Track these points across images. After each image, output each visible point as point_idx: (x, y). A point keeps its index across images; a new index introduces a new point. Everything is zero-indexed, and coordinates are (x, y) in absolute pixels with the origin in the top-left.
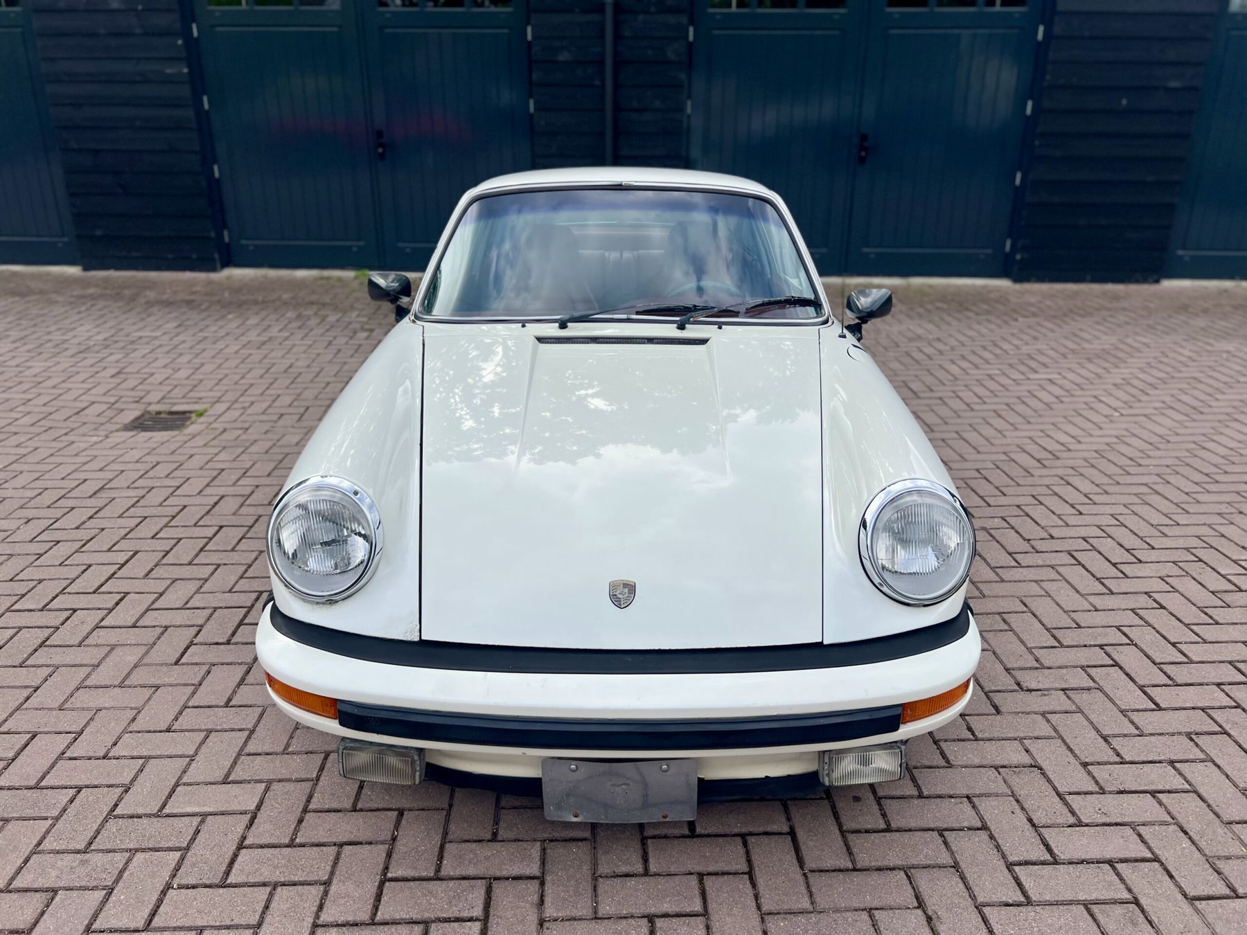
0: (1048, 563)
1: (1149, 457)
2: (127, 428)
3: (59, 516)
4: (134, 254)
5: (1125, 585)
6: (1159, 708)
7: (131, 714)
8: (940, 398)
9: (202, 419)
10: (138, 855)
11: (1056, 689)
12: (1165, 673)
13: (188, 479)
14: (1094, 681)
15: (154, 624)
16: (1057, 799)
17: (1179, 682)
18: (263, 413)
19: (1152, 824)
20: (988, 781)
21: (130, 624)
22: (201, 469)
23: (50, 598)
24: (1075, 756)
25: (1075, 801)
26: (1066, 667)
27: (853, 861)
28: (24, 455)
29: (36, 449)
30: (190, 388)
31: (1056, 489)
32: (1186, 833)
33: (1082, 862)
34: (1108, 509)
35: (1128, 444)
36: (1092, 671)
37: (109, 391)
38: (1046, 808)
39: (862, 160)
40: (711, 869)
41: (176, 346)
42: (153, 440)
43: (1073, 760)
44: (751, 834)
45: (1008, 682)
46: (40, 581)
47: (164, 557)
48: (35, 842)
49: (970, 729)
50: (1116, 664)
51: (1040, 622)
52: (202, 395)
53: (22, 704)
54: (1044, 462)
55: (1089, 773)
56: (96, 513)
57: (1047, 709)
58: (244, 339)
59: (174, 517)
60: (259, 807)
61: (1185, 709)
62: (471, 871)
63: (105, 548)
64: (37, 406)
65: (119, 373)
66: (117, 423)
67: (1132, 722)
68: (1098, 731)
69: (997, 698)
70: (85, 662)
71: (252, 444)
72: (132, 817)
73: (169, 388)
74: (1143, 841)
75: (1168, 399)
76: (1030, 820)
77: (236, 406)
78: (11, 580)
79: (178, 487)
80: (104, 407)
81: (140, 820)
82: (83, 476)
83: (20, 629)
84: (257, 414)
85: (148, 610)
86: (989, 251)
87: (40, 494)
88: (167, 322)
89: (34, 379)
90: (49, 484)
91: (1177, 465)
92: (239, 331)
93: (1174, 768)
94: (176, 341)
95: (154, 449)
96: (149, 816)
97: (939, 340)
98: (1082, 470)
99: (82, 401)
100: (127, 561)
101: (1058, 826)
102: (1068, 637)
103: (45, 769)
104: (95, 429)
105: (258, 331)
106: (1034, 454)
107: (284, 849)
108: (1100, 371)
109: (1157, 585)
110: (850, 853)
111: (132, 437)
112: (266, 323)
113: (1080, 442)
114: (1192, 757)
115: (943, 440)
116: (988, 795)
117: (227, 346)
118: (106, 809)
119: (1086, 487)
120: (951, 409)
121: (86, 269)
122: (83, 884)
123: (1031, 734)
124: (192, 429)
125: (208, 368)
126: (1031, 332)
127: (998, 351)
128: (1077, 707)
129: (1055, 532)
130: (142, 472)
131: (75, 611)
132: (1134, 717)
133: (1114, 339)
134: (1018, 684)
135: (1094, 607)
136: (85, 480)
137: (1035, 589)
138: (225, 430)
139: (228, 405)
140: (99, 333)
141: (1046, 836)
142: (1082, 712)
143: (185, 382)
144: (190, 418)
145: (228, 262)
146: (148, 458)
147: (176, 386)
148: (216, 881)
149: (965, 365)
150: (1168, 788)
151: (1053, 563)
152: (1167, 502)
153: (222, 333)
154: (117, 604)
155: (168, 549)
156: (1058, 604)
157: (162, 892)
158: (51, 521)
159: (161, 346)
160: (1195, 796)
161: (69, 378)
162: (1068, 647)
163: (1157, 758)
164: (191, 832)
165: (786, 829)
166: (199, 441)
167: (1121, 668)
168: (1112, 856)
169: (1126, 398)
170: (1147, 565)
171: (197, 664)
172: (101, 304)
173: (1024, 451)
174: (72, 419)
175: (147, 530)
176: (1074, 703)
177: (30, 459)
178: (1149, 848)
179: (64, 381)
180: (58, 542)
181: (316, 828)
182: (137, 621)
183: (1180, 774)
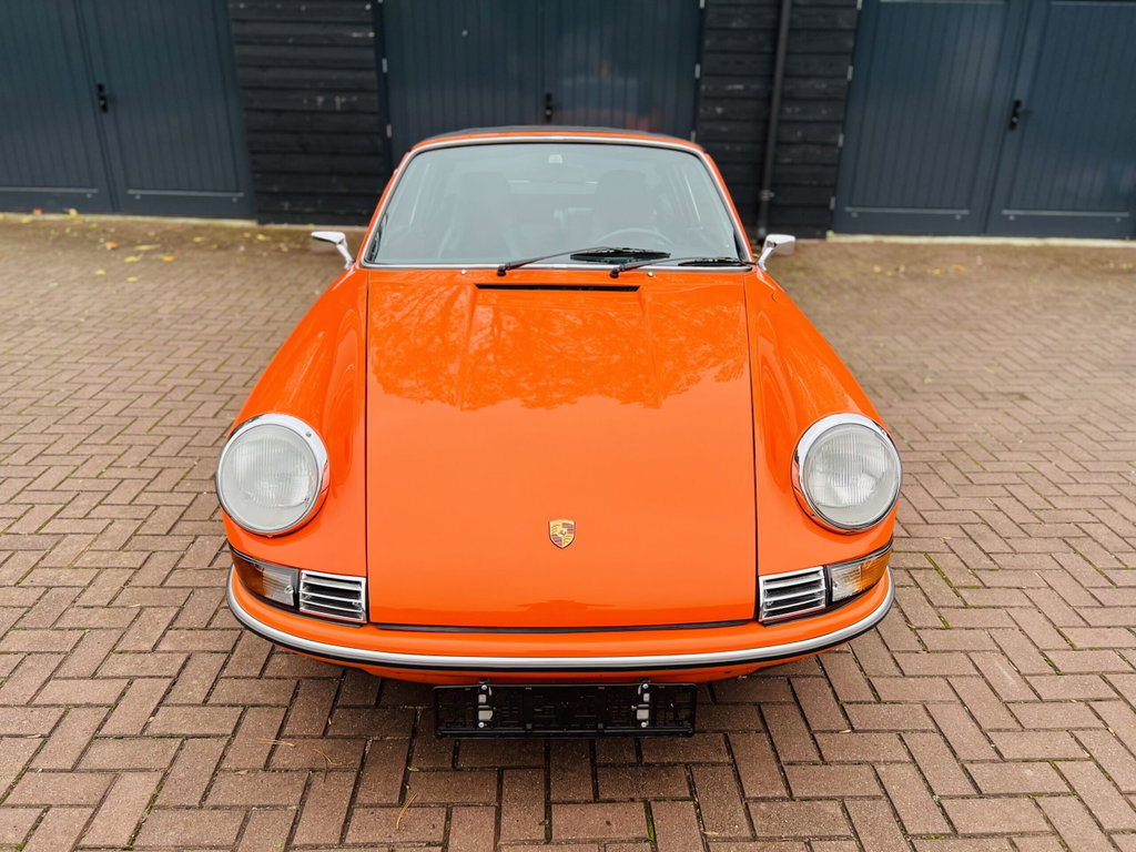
4: (308, 210)
39: (1012, 126)
86: (1126, 214)
121: (262, 222)
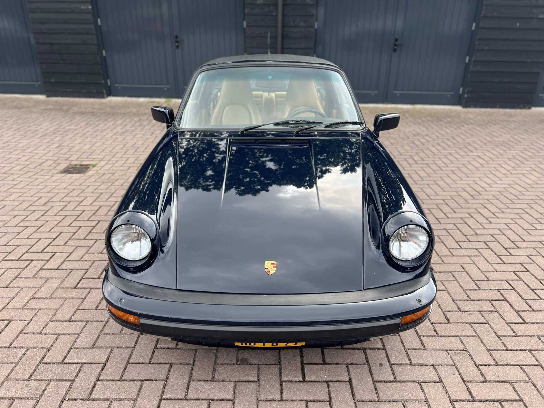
0: (474, 247)
1: (524, 195)
2: (61, 172)
3: (28, 214)
4: (68, 90)
5: (511, 259)
6: (525, 322)
7: (52, 312)
8: (427, 164)
9: (94, 169)
10: (52, 383)
11: (477, 311)
12: (528, 305)
13: (86, 197)
14: (495, 308)
15: (67, 268)
16: (475, 368)
17: (535, 309)
18: (122, 166)
19: (520, 382)
20: (443, 358)
21: (56, 268)
22: (92, 193)
23: (22, 254)
24: (485, 346)
25: (484, 369)
26: (482, 300)
27: (378, 397)
28: (16, 185)
29: (21, 182)
30: (90, 153)
31: (480, 210)
32: (535, 387)
33: (486, 401)
34: (504, 221)
35: (514, 189)
36: (494, 303)
37: (54, 154)
38: (470, 372)
39: (395, 50)
40: (312, 398)
41: (85, 134)
42: (72, 178)
43: (484, 348)
44: (331, 381)
45: (454, 307)
46: (18, 246)
47: (73, 235)
48: (6, 375)
49: (435, 331)
50: (505, 299)
51: (470, 277)
52: (95, 157)
53: (6, 306)
54: (474, 196)
55: (491, 355)
56: (45, 213)
57: (472, 321)
58: (115, 131)
59: (79, 216)
60: (107, 361)
61: (537, 323)
62: (201, 396)
63: (48, 230)
64: (22, 161)
65: (59, 146)
66: (57, 170)
67: (512, 329)
68: (496, 333)
69: (449, 315)
70: (35, 286)
71: (116, 181)
72: (50, 363)
73: (81, 153)
74: (515, 391)
75: (533, 166)
76: (462, 379)
77: (110, 162)
78: (5, 245)
79: (82, 201)
80: (52, 162)
81: (54, 365)
82: (40, 195)
83: (8, 269)
84: (119, 167)
85: (64, 261)
86: (452, 93)
87: (21, 204)
88: (82, 122)
89: (22, 148)
90: (26, 199)
91: (536, 199)
92: (113, 127)
93: (531, 353)
94: (84, 132)
95: (72, 183)
96: (58, 363)
97: (427, 135)
98: (492, 201)
99: (42, 159)
100: (57, 237)
101: (476, 382)
102: (483, 285)
103: (14, 338)
104: (47, 173)
105: (121, 127)
106: (469, 192)
107: (117, 382)
108: (502, 152)
109: (525, 259)
110: (377, 393)
111: (64, 176)
112: (125, 123)
113: (491, 187)
114: (539, 348)
115: (428, 185)
116: (442, 365)
117: (107, 134)
118: (39, 359)
119: (493, 209)
120: (432, 169)
121: (48, 96)
122: (26, 396)
123: (464, 334)
124: (90, 173)
125: (98, 144)
126: (470, 132)
127: (455, 141)
128: (486, 321)
129: (479, 232)
130: (66, 194)
131: (32, 261)
132: (513, 326)
133: (509, 136)
134: (459, 308)
135: (496, 270)
136: (41, 197)
137: (468, 260)
138: (104, 174)
139: (106, 162)
140: (51, 127)
141: (469, 387)
142: (488, 323)
143: (88, 151)
144: (89, 168)
145: (110, 94)
146: (69, 187)
147: (84, 153)
148: (86, 397)
149: (439, 148)
150: (528, 363)
151: (477, 247)
152: (531, 218)
153: (105, 127)
154: (51, 258)
155: (75, 231)
156: (479, 268)
157: (61, 401)
158: (25, 217)
159: (78, 133)
160: (540, 368)
161: (38, 148)
162: (483, 290)
163: (523, 348)
164: (76, 372)
165: (347, 379)
166: (92, 179)
167: (507, 301)
168: (501, 398)
169: (513, 165)
170: (521, 249)
171: (84, 288)
172: (53, 113)
173: (465, 191)
174: (38, 168)
175: (67, 222)
176: (485, 318)
177: (18, 187)
178: (518, 394)
179: (35, 150)
180: (27, 227)
181: (133, 372)
182: (59, 266)
183: (534, 356)
